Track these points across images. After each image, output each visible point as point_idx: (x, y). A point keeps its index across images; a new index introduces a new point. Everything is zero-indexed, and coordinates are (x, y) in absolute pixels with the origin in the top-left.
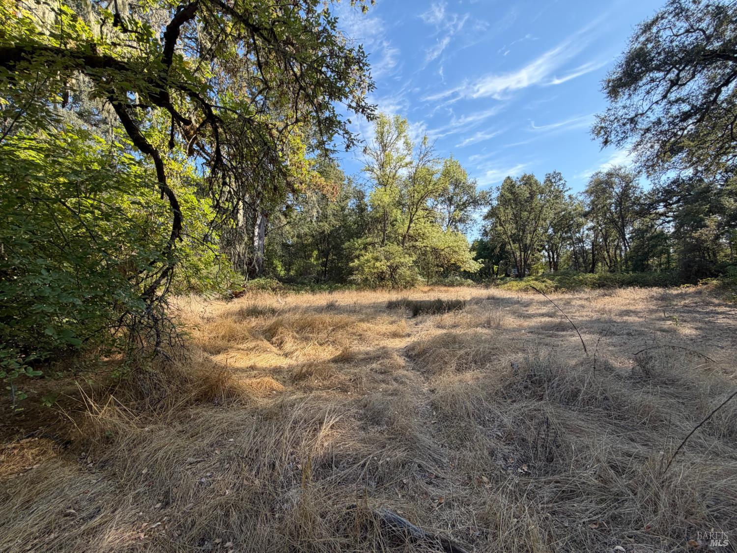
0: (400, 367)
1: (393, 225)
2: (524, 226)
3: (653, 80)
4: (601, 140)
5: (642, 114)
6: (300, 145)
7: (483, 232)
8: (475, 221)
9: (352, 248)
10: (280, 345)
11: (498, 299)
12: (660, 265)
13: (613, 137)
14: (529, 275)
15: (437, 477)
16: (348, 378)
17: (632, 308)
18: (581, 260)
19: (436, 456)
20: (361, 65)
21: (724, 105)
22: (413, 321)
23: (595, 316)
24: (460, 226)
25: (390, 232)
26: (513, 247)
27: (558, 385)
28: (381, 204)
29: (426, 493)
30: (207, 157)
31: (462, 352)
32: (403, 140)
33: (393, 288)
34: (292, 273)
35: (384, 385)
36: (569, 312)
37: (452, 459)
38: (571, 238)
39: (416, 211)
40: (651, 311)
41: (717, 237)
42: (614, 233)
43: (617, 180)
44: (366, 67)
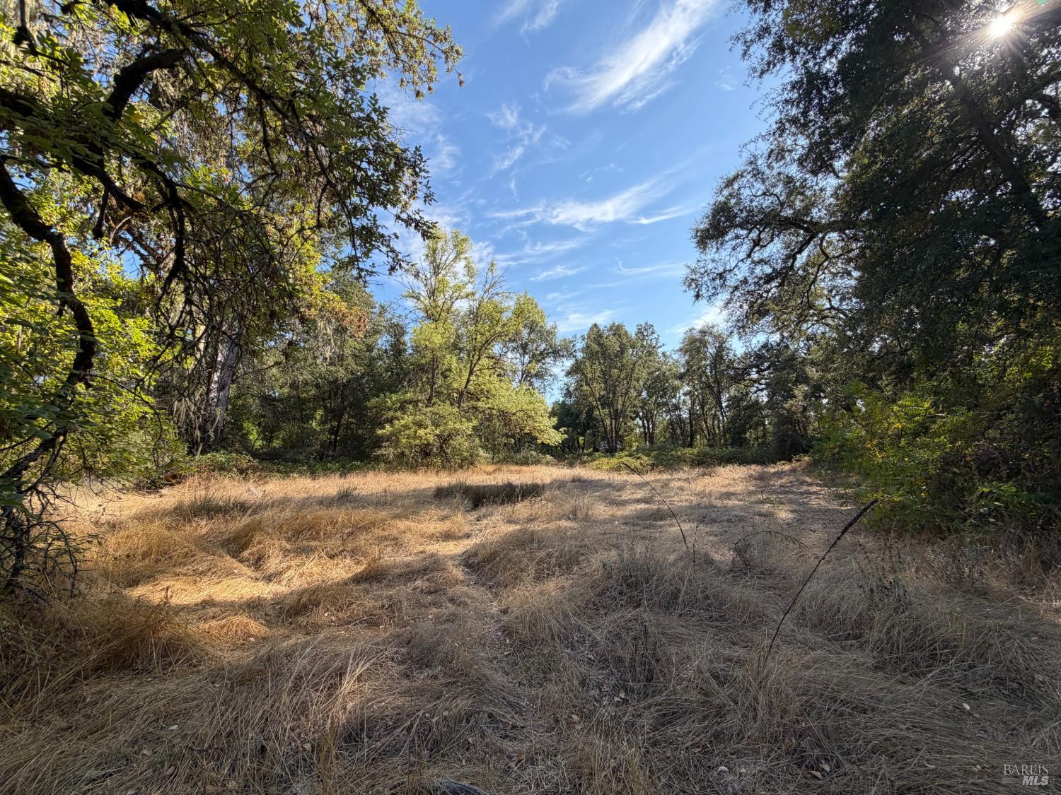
0: (457, 582)
1: (446, 377)
2: (615, 387)
3: (737, 237)
4: (693, 293)
5: (730, 271)
6: (312, 253)
7: (564, 392)
8: (555, 377)
9: (382, 408)
10: (258, 562)
11: (585, 481)
12: (757, 438)
13: (703, 291)
14: (622, 450)
15: (514, 727)
16: (380, 604)
17: (732, 489)
18: (678, 431)
19: (512, 699)
20: (417, 170)
21: (800, 272)
22: (474, 515)
23: (695, 500)
24: (537, 383)
25: (441, 386)
26: (601, 412)
27: (657, 586)
28: (430, 346)
29: (501, 751)
30: (143, 251)
31: (543, 554)
32: (462, 263)
33: (443, 467)
34: (276, 443)
35: (435, 610)
36: (667, 497)
37: (532, 700)
38: (666, 404)
39: (479, 359)
40: (750, 493)
41: (805, 409)
42: (711, 400)
43: (710, 339)
44: (423, 174)
